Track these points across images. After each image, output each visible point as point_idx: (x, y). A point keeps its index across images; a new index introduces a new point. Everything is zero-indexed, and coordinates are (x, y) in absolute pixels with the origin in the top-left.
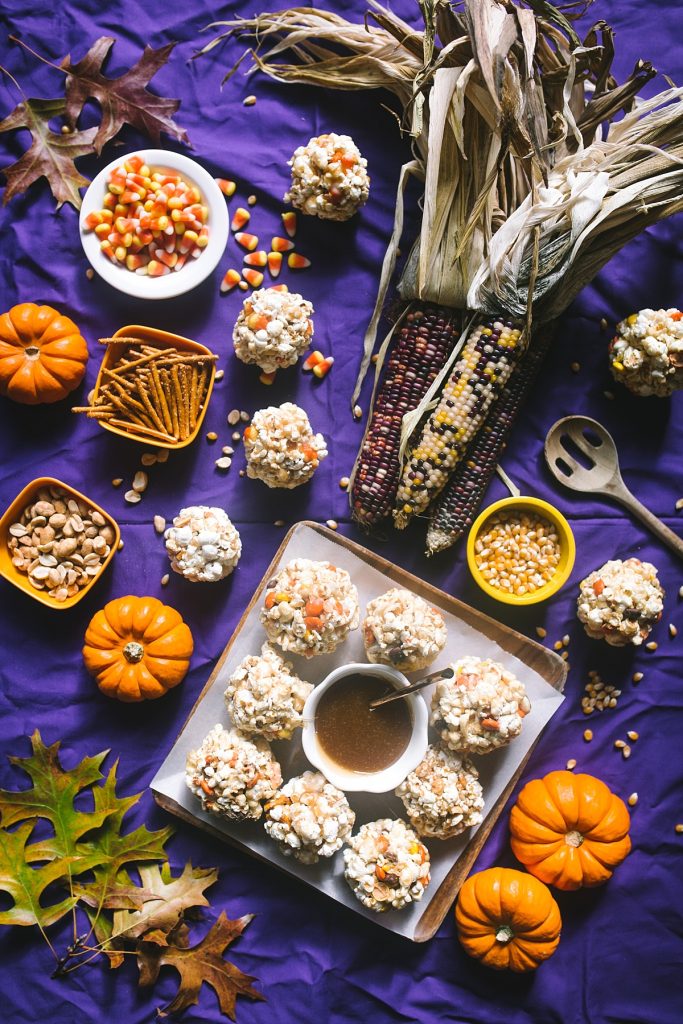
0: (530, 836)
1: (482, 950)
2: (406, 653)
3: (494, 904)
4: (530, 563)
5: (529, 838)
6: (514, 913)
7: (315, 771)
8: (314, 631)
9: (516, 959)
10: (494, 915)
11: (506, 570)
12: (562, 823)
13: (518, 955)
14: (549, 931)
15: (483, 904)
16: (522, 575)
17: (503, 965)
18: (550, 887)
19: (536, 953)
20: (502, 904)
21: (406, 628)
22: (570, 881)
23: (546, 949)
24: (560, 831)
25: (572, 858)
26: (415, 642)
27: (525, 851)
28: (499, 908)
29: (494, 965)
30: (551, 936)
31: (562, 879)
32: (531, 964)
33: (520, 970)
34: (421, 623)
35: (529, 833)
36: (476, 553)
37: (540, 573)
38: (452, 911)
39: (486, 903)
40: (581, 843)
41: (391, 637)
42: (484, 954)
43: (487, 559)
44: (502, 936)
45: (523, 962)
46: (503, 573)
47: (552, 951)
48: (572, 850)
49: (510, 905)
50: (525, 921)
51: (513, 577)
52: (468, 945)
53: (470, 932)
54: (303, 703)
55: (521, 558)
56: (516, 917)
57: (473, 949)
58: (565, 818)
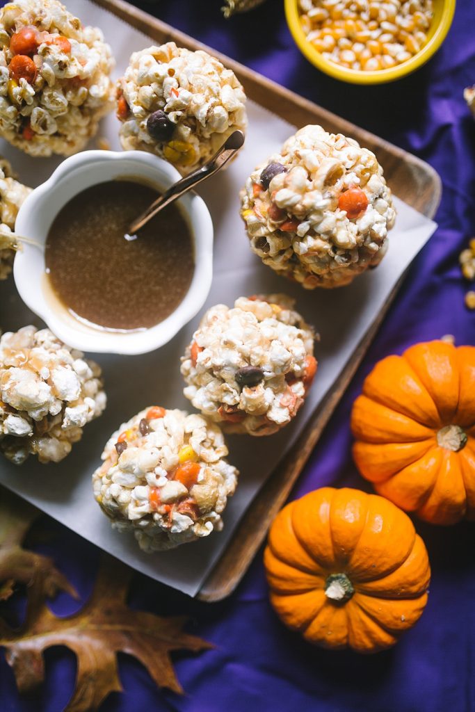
0: (380, 430)
1: (303, 615)
2: (172, 117)
3: (320, 535)
4: (386, 25)
5: (379, 435)
6: (352, 550)
7: (40, 324)
8: (23, 80)
9: (357, 630)
10: (321, 555)
11: (349, 38)
12: (430, 406)
13: (362, 622)
14: (411, 578)
15: (304, 536)
16: (374, 44)
17: (339, 641)
18: (412, 515)
19: (389, 618)
20: (332, 533)
21: (171, 73)
22: (446, 504)
23: (405, 611)
24: (430, 423)
25: (448, 467)
26: (184, 94)
27: (373, 456)
28: (329, 542)
29: (323, 641)
30: (414, 589)
31: (433, 501)
32: (384, 637)
33: (366, 650)
34: (196, 69)
35: (380, 426)
36: (302, 12)
37: (401, 43)
38: (259, 555)
39: (308, 535)
40: (463, 445)
41: (149, 91)
42: (308, 623)
43: (318, 24)
44: (335, 591)
45: (369, 633)
46: (344, 42)
47: (415, 616)
48: (448, 455)
49: (345, 536)
50: (371, 562)
51: (358, 47)
52: (282, 608)
53: (285, 586)
54: (15, 211)
55: (373, 18)
56: (355, 557)
57: (289, 614)
58: (436, 399)
